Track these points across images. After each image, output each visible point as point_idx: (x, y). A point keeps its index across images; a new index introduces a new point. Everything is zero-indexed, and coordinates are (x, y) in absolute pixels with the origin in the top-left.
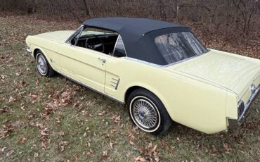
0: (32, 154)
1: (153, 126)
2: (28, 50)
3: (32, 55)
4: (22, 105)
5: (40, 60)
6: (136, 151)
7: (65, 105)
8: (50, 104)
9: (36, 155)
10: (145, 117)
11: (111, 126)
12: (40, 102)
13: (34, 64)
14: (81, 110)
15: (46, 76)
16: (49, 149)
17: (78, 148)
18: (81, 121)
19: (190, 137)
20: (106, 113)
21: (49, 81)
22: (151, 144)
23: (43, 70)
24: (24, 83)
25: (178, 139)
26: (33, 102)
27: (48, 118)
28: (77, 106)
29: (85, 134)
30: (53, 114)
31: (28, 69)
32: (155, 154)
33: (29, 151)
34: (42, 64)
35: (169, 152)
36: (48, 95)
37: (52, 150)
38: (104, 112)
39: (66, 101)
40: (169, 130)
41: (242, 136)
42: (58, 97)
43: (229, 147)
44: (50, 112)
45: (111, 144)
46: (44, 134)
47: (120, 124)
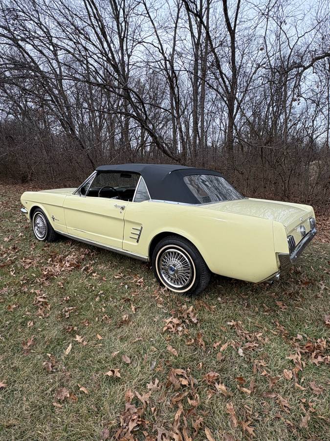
0: (23, 324)
1: (187, 282)
2: (22, 210)
3: (28, 216)
4: (13, 271)
5: (38, 221)
6: (166, 314)
7: (69, 269)
8: (49, 268)
9: (30, 324)
10: (177, 272)
11: (132, 290)
12: (37, 267)
13: (28, 230)
14: (91, 273)
15: (44, 241)
16: (49, 317)
17: (89, 314)
18: (92, 286)
19: (234, 297)
20: (124, 276)
21: (49, 246)
22: (185, 306)
23: (41, 233)
24: (14, 248)
25: (219, 299)
26: (27, 267)
27: (47, 283)
28: (86, 269)
29: (97, 299)
30: (54, 279)
31: (20, 234)
32: (192, 315)
33: (20, 321)
34: (41, 225)
35: (209, 313)
36: (47, 260)
37: (53, 318)
38: (122, 275)
39: (71, 265)
40: (207, 290)
41: (298, 293)
42: (61, 261)
43: (283, 305)
44: (49, 277)
45: (133, 308)
46: (42, 300)
47: (144, 286)
